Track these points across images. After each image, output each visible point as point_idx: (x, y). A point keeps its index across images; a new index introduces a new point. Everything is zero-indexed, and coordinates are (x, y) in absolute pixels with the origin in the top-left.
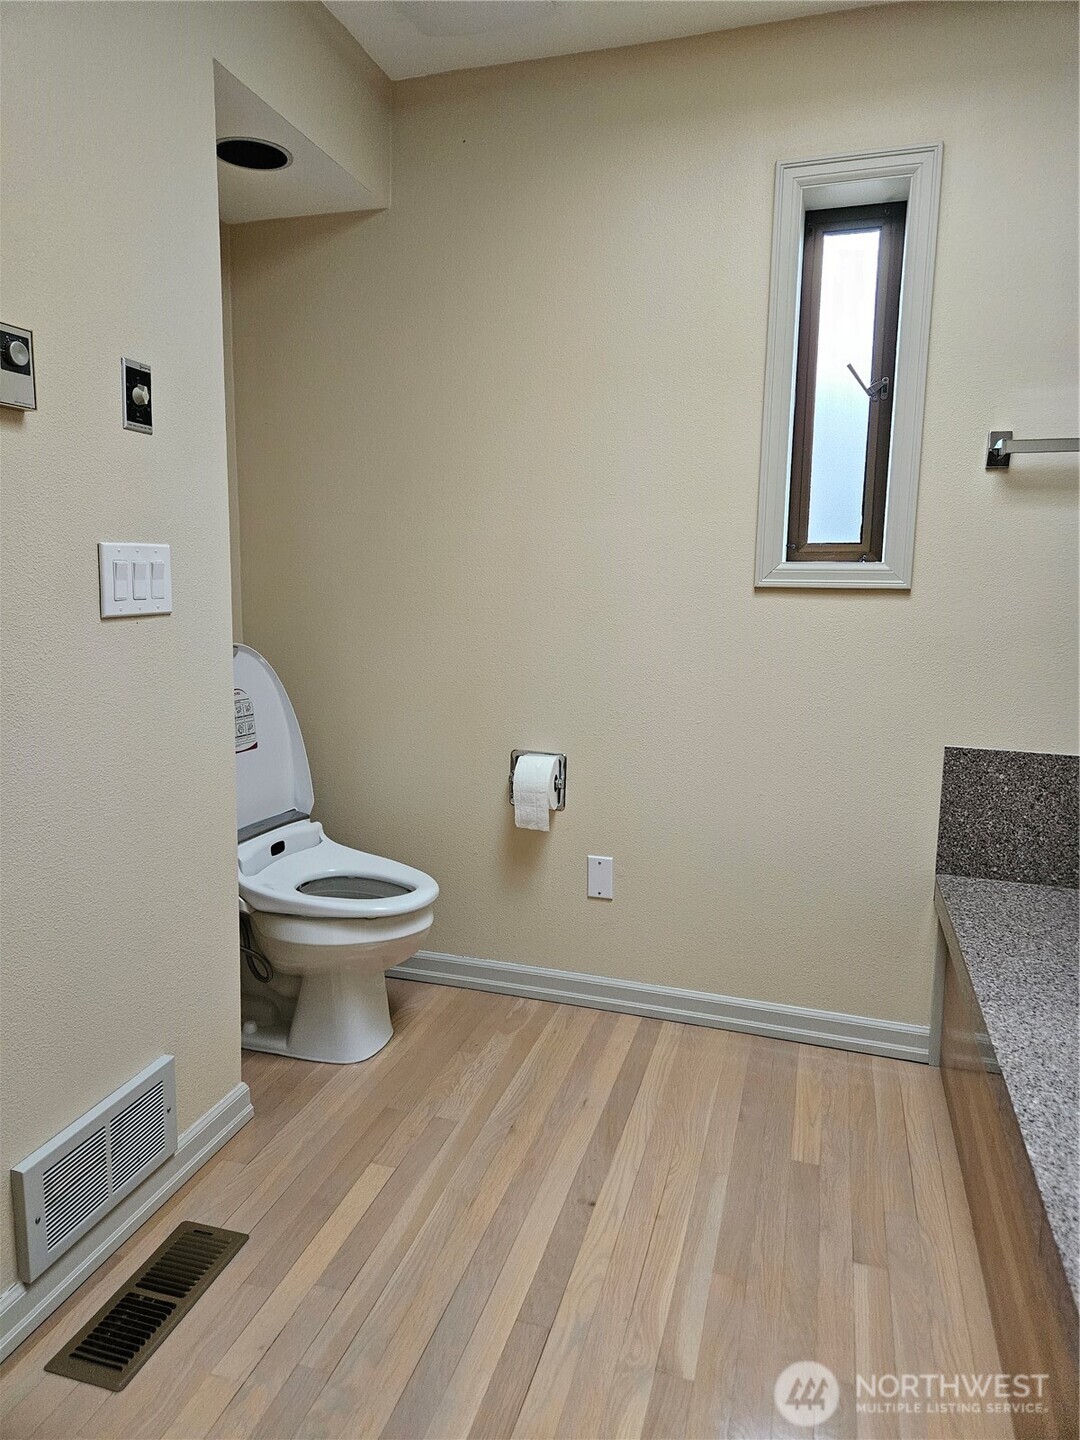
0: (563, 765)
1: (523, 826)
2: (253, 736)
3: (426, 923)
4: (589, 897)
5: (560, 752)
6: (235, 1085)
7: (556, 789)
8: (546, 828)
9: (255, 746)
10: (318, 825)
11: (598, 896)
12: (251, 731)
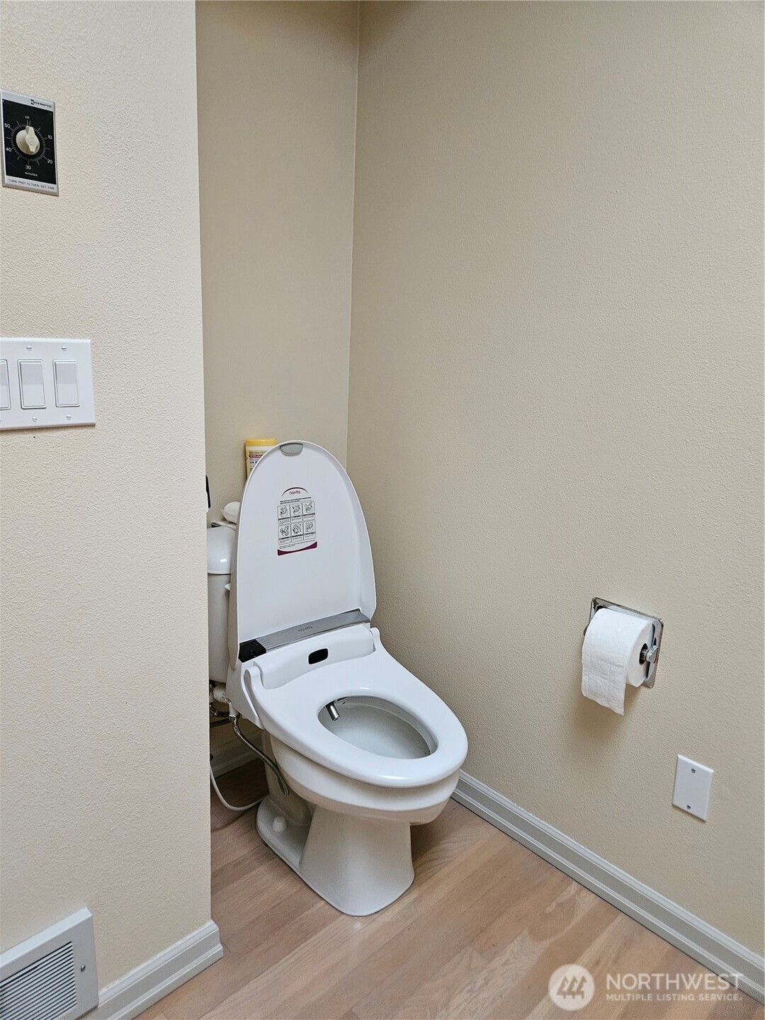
0: (657, 631)
1: (591, 697)
2: (313, 536)
3: (442, 796)
4: (673, 805)
5: (656, 615)
6: (204, 923)
7: (642, 661)
8: (619, 710)
9: (314, 546)
10: (376, 631)
11: (686, 809)
12: (310, 531)
